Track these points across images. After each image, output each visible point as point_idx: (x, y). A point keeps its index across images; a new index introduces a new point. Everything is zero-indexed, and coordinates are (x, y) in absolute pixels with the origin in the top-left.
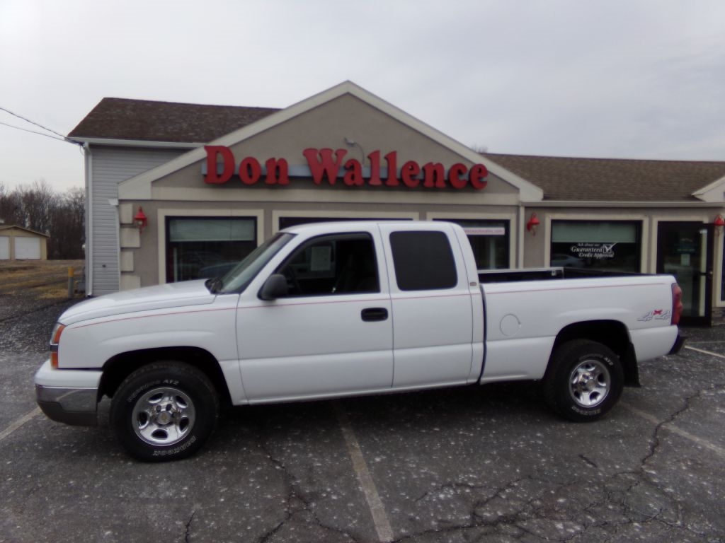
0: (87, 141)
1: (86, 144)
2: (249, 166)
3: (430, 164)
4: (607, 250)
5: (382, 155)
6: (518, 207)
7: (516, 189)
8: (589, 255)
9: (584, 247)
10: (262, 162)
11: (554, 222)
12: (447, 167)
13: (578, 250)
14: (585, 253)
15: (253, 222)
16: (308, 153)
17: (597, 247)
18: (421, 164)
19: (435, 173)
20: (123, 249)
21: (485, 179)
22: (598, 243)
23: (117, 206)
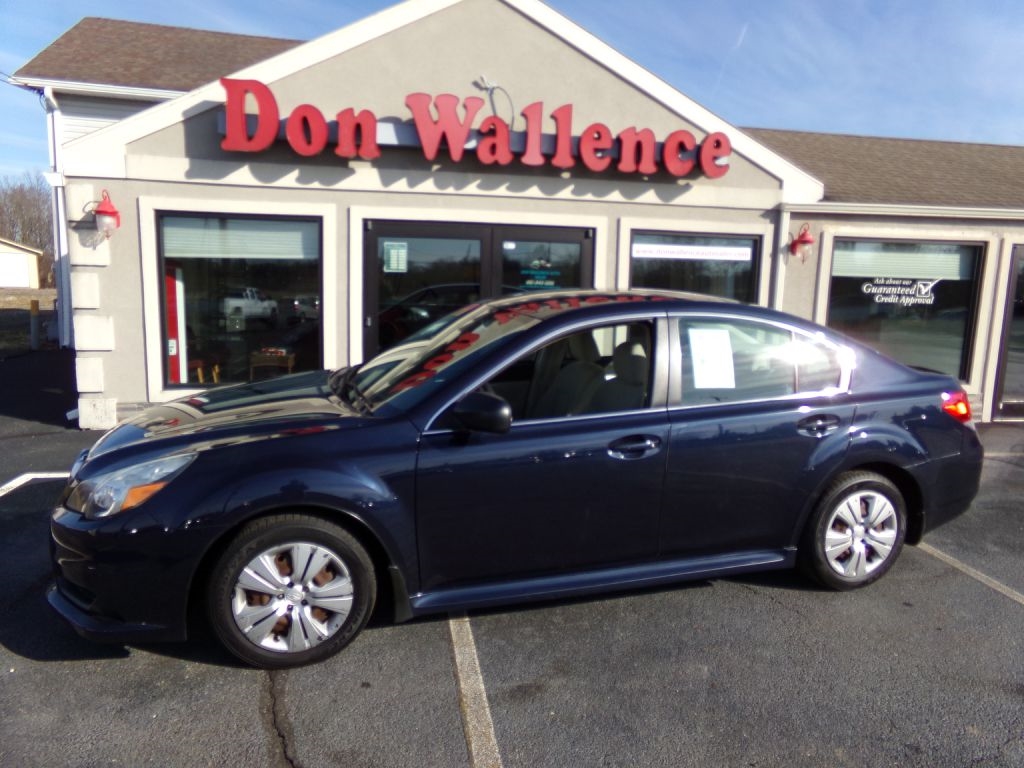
0: (50, 86)
1: (48, 93)
2: (305, 121)
3: (632, 129)
4: (924, 291)
5: (547, 112)
6: (778, 212)
7: (777, 181)
8: (892, 300)
9: (885, 285)
10: (329, 115)
11: (838, 241)
12: (660, 136)
13: (874, 290)
14: (885, 295)
15: (315, 226)
16: (414, 101)
17: (905, 286)
18: (614, 130)
19: (639, 147)
20: (75, 267)
21: (723, 161)
22: (909, 279)
23: (63, 188)
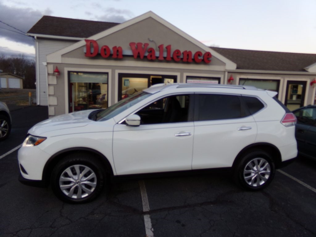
1: (35, 37)
2: (105, 50)
3: (186, 51)
5: (165, 46)
6: (225, 72)
7: (224, 64)
10: (111, 48)
11: (241, 79)
12: (193, 53)
15: (107, 75)
16: (132, 44)
18: (182, 51)
19: (188, 55)
20: (49, 85)
21: (210, 59)
23: (46, 66)
